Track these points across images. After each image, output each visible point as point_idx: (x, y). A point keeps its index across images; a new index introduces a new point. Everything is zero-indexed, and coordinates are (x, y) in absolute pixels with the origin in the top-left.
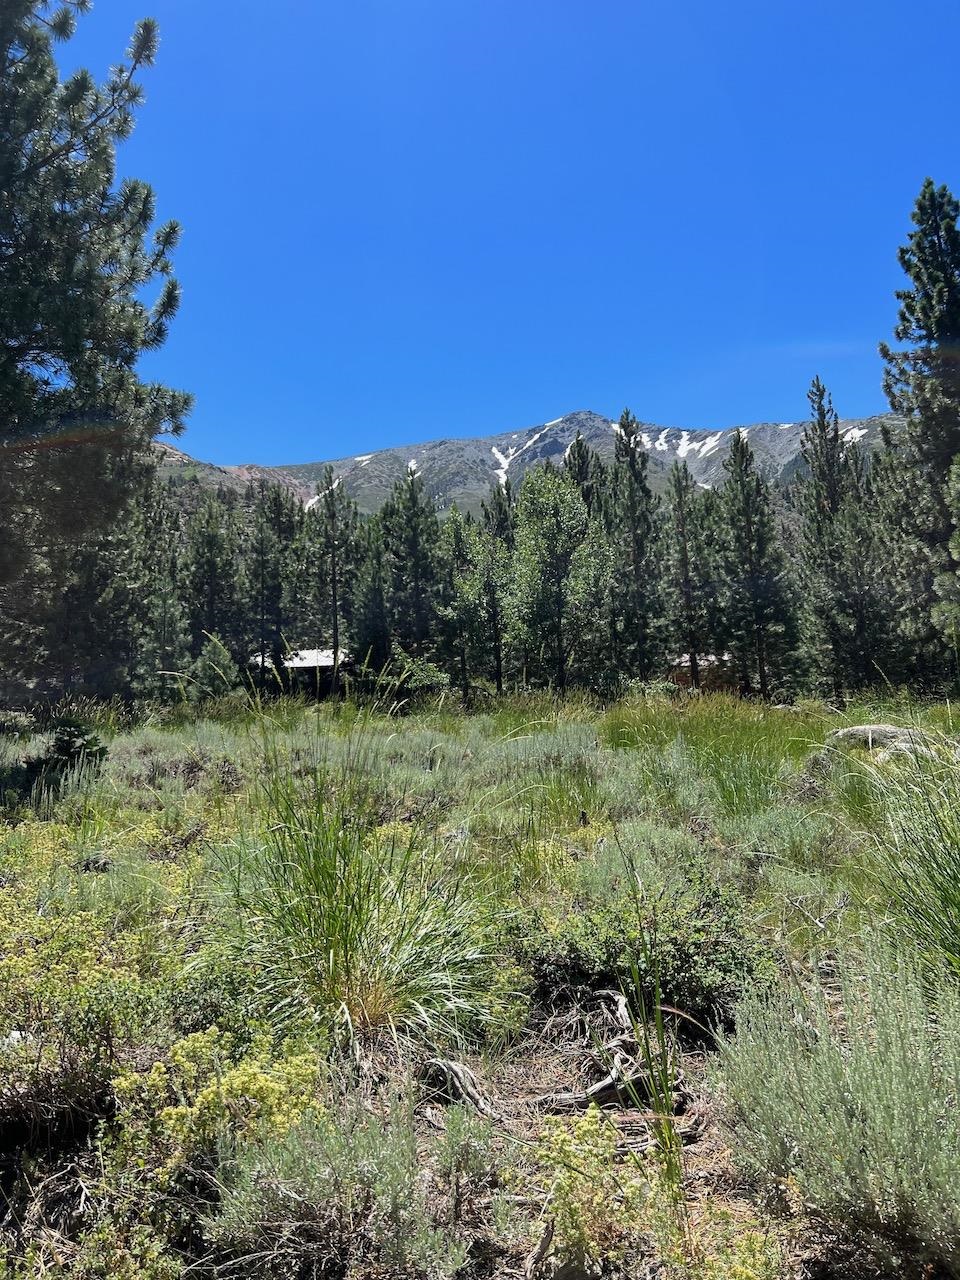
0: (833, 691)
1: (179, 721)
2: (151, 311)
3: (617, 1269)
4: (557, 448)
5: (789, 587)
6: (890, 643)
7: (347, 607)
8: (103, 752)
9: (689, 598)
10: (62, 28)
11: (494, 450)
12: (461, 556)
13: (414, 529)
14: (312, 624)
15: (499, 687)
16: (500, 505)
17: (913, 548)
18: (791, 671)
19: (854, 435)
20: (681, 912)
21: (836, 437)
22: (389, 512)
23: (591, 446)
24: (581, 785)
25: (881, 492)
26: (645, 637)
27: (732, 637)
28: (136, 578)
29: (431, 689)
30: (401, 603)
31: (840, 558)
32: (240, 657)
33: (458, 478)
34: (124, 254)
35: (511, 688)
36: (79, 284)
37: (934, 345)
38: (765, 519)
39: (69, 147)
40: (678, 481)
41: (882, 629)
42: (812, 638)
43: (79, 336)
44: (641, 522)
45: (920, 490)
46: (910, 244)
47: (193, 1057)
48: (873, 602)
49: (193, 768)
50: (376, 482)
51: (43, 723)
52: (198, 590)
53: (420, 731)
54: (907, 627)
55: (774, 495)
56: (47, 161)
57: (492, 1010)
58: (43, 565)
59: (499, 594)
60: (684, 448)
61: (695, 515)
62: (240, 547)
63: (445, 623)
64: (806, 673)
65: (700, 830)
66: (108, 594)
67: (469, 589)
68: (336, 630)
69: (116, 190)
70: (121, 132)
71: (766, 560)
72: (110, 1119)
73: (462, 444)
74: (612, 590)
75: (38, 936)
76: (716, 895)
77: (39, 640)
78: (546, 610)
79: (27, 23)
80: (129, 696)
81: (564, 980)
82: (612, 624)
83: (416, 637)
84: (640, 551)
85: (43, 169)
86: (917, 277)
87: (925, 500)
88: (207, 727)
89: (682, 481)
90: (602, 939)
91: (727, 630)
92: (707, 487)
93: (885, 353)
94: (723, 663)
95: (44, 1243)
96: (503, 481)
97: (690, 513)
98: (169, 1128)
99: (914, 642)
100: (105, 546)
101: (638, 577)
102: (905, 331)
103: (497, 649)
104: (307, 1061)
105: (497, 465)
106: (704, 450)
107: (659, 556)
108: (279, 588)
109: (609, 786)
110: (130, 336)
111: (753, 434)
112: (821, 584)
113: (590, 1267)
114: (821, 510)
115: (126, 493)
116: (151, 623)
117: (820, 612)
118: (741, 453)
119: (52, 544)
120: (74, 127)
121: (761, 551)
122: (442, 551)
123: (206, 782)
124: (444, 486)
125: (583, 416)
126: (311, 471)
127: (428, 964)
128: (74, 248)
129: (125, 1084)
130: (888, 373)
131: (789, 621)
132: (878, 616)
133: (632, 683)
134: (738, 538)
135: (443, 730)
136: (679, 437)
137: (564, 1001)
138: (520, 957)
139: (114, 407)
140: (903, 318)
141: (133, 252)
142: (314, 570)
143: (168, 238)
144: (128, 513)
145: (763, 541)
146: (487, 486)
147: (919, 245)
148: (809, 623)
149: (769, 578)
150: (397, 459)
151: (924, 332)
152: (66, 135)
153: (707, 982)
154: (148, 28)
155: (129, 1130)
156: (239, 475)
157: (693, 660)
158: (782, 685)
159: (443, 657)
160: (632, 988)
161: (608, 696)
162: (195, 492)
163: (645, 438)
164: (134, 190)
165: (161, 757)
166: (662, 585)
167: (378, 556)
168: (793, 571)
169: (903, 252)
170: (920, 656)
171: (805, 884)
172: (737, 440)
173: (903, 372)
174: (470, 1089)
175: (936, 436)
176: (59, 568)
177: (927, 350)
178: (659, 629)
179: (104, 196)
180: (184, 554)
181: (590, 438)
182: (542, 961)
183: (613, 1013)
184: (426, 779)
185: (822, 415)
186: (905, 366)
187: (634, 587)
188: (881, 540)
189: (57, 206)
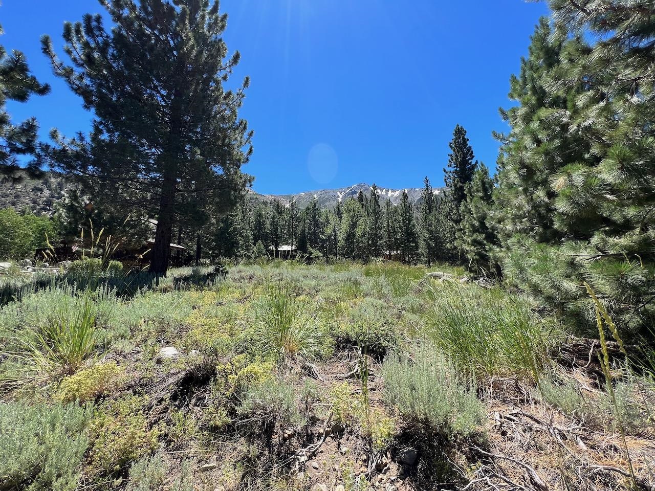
0: (428, 263)
1: (248, 264)
2: (245, 153)
3: (350, 426)
4: (355, 193)
5: (417, 233)
6: (443, 250)
7: (295, 234)
8: (227, 272)
9: (389, 235)
10: (225, 78)
11: (338, 193)
12: (328, 222)
13: (315, 214)
14: (286, 238)
15: (336, 258)
16: (338, 208)
17: (451, 224)
18: (416, 256)
19: (436, 192)
20: (378, 325)
21: (431, 193)
22: (308, 209)
23: (364, 193)
24: (356, 287)
25: (442, 208)
26: (377, 245)
27: (401, 247)
28: (239, 225)
29: (318, 258)
30: (310, 234)
31: (431, 226)
32: (266, 247)
33: (328, 200)
34: (239, 138)
35: (339, 258)
36: (226, 146)
37: (458, 169)
38: (411, 215)
39: (225, 109)
40: (388, 203)
41: (442, 246)
42: (422, 248)
43: (225, 160)
44: (377, 214)
45: (453, 208)
46: (453, 141)
47: (239, 361)
48: (440, 238)
49: (251, 277)
50: (305, 200)
51: (213, 263)
52: (256, 228)
53: (314, 269)
54: (448, 246)
55: (414, 208)
56: (219, 113)
57: (324, 350)
58: (214, 221)
59: (337, 232)
60: (390, 194)
61: (392, 213)
62: (267, 217)
63: (322, 240)
64: (420, 257)
65: (387, 301)
66: (232, 229)
67: (329, 231)
68: (292, 241)
69: (237, 122)
70: (239, 106)
71: (410, 226)
72: (214, 378)
73: (329, 191)
74: (368, 232)
75: (203, 324)
76: (388, 321)
77: (213, 241)
78: (350, 237)
79: (215, 77)
80: (237, 256)
81: (344, 342)
82: (368, 242)
83: (314, 243)
84: (377, 222)
85: (218, 115)
86: (454, 151)
87: (455, 211)
88: (256, 266)
89: (388, 204)
90: (355, 331)
91: (399, 244)
92: (396, 205)
94: (398, 254)
95: (195, 411)
96: (340, 201)
97: (390, 212)
98: (230, 381)
99: (450, 250)
100: (231, 216)
101: (376, 229)
102: (450, 165)
103: (336, 247)
104: (271, 364)
105: (339, 197)
106: (395, 194)
107: (382, 223)
108: (277, 229)
109: (364, 287)
110: (239, 160)
111: (408, 192)
112: (425, 233)
113: (342, 425)
114: (426, 213)
115: (237, 202)
116: (242, 237)
117: (424, 240)
118: (405, 196)
119: (216, 215)
120: (227, 104)
121: (409, 224)
122: (322, 220)
123: (254, 281)
124: (323, 202)
125: (362, 184)
126: (288, 197)
127: (308, 336)
128: (225, 137)
129: (220, 368)
130: (445, 176)
131: (416, 243)
132: (440, 242)
133: (372, 258)
134: (403, 220)
135: (320, 269)
136: (389, 191)
137: (344, 348)
138: (333, 336)
139: (234, 179)
140: (450, 161)
141: (241, 138)
142: (287, 224)
143: (251, 135)
144: (237, 208)
145: (410, 221)
146: (336, 202)
147: (455, 142)
148: (422, 243)
149: (411, 231)
150: (311, 194)
151: (455, 165)
152: (225, 106)
153: (383, 345)
154: (247, 78)
155: (220, 381)
156: (269, 197)
157: (390, 252)
158: (414, 260)
159: (321, 249)
160: (363, 345)
161: (366, 261)
162: (257, 202)
163: (379, 191)
164: (242, 122)
165: (243, 274)
166: (382, 232)
167: (305, 221)
168: (418, 229)
169: (451, 143)
170: (452, 254)
171: (413, 317)
172: (404, 193)
173: (449, 176)
174: (316, 372)
175: (458, 194)
176: (218, 222)
177: (456, 170)
178: (381, 243)
179: (234, 123)
180: (252, 219)
181: (364, 190)
182: (339, 337)
183: (357, 352)
184: (313, 283)
185: (427, 187)
186: (450, 174)
187: (374, 232)
188: (442, 221)
189: (221, 125)
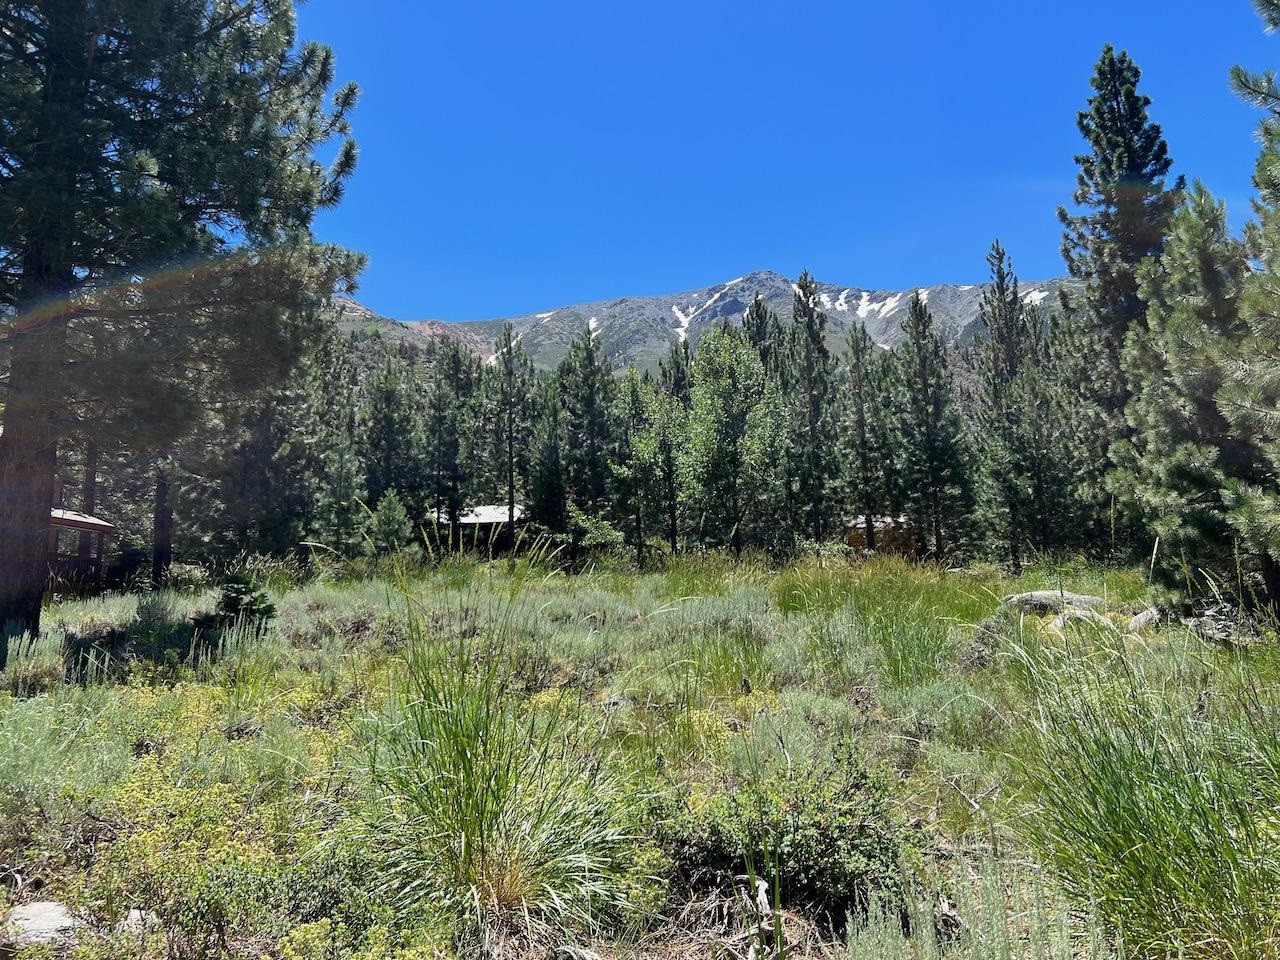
0: (1011, 556)
1: (350, 576)
2: (328, 169)
4: (736, 307)
5: (967, 449)
6: (1067, 508)
7: (523, 464)
8: (270, 609)
9: (865, 460)
11: (675, 308)
12: (637, 415)
13: (591, 387)
14: (488, 480)
15: (674, 547)
16: (677, 364)
17: (1091, 413)
18: (967, 534)
19: (1034, 297)
20: (828, 794)
21: (1015, 299)
22: (566, 370)
23: (769, 306)
24: (746, 651)
25: (1058, 356)
26: (821, 498)
27: (908, 499)
28: (313, 433)
29: (606, 547)
30: (576, 460)
31: (1019, 422)
32: (415, 513)
33: (638, 336)
34: (303, 114)
35: (685, 547)
36: (256, 144)
37: (1113, 210)
38: (942, 382)
39: (250, 9)
40: (856, 342)
41: (1061, 494)
42: (989, 501)
43: (255, 195)
44: (817, 384)
45: (1098, 355)
46: (1089, 109)
48: (1052, 465)
49: (359, 627)
50: (556, 339)
51: (216, 577)
52: (375, 445)
53: (592, 588)
54: (1084, 492)
55: (953, 357)
56: (228, 23)
57: (631, 896)
59: (675, 453)
60: (864, 308)
61: (874, 377)
62: (417, 403)
63: (621, 481)
64: (982, 536)
65: (862, 702)
66: (285, 448)
67: (645, 448)
68: (512, 488)
69: (295, 53)
71: (943, 422)
73: (641, 301)
74: (788, 450)
75: (172, 809)
76: (864, 776)
77: (215, 494)
78: (721, 468)
80: (305, 551)
81: (704, 863)
82: (788, 485)
83: (591, 494)
84: (817, 412)
85: (224, 31)
86: (1097, 142)
87: (1103, 364)
88: (378, 586)
89: (860, 343)
90: (745, 820)
91: (903, 491)
92: (887, 347)
93: (1063, 216)
94: (899, 525)
96: (682, 340)
97: (867, 374)
99: (1091, 507)
100: (283, 400)
101: (814, 438)
102: (1084, 196)
103: (672, 508)
104: (427, 954)
105: (678, 324)
106: (885, 310)
107: (838, 416)
108: (455, 444)
109: (775, 652)
110: (306, 195)
111: (932, 299)
112: (998, 447)
114: (999, 374)
115: (300, 351)
116: (327, 477)
117: (996, 475)
118: (919, 314)
119: (224, 401)
121: (938, 415)
122: (618, 408)
123: (370, 641)
124: (621, 345)
125: (762, 276)
126: (493, 328)
127: (569, 842)
128: (252, 109)
130: (1066, 237)
131: (966, 485)
132: (1055, 479)
133: (806, 544)
134: (915, 400)
135: (615, 589)
136: (859, 298)
137: (704, 885)
138: (661, 838)
139: (288, 266)
140: (1082, 182)
141: (312, 112)
142: (492, 427)
143: (346, 100)
145: (940, 403)
146: (667, 344)
147: (1098, 110)
148: (986, 487)
149: (946, 440)
150: (576, 316)
151: (1103, 197)
153: (850, 868)
156: (421, 331)
157: (868, 521)
158: (958, 548)
159: (618, 515)
160: (774, 872)
161: (783, 556)
162: (377, 348)
163: (824, 298)
164: (312, 53)
165: (328, 615)
166: (838, 447)
167: (555, 413)
168: (970, 433)
169: (1082, 117)
170: (1098, 522)
171: (960, 762)
172: (916, 303)
173: (1081, 236)
175: (1115, 302)
176: (230, 425)
177: (1105, 215)
178: (834, 490)
179: (283, 58)
180: (362, 410)
181: (770, 298)
182: (683, 843)
183: (753, 899)
184: (590, 642)
186: (1083, 230)
187: (809, 447)
188: (1058, 404)
189: (237, 66)
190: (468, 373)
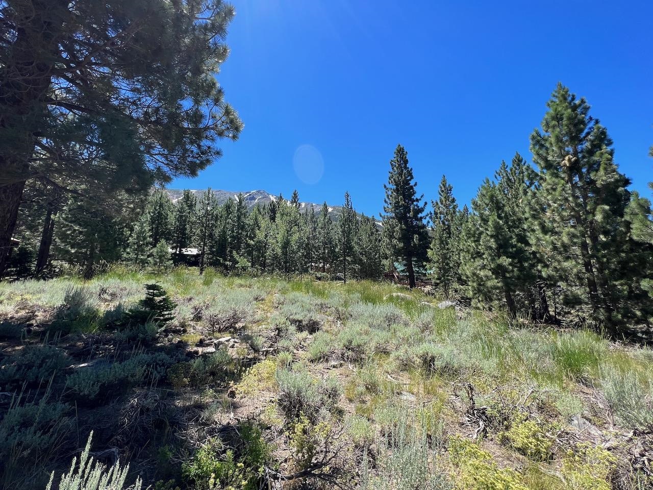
4: (253, 198)
11: (235, 196)
37: (398, 188)
78: (286, 245)
93: (385, 186)
102: (391, 183)
108: (186, 226)
140: (390, 179)
151: (395, 184)
185: (348, 202)
190: (192, 201)
